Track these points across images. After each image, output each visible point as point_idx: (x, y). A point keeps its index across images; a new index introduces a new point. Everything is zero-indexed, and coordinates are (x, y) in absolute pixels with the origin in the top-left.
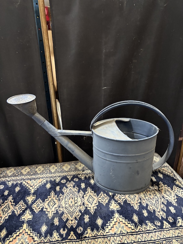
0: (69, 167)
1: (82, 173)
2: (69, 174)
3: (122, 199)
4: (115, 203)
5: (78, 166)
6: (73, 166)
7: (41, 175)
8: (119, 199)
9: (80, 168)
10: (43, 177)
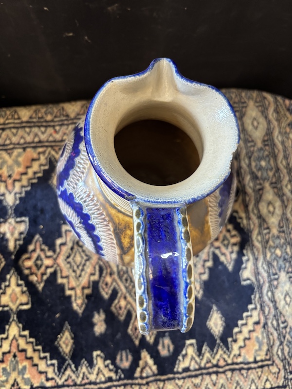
4: (20, 282)
8: (34, 269)
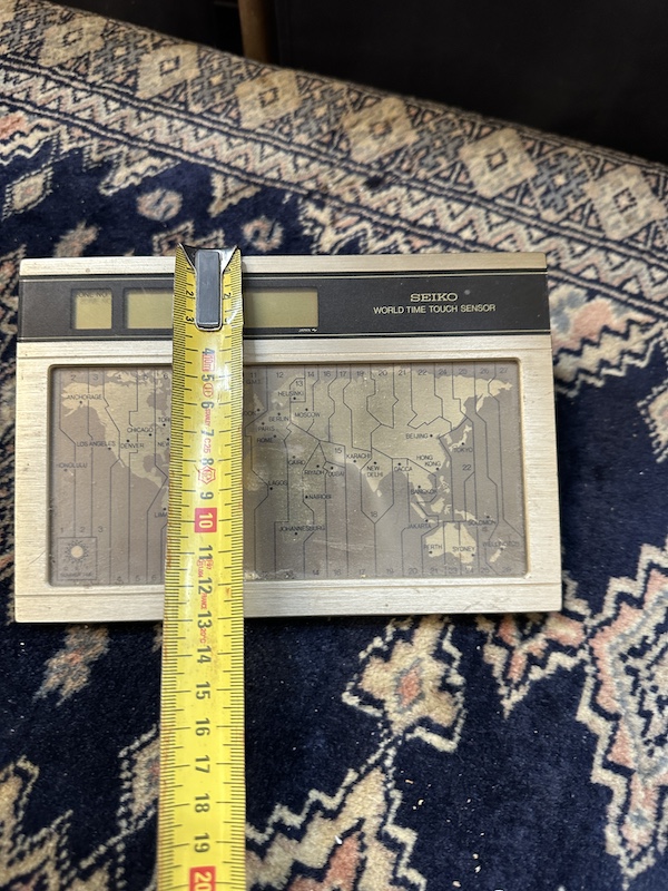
0: (288, 103)
1: (349, 198)
2: (240, 163)
3: (537, 644)
5: (363, 127)
6: (321, 112)
7: (50, 84)
9: (367, 149)
10: (53, 106)
